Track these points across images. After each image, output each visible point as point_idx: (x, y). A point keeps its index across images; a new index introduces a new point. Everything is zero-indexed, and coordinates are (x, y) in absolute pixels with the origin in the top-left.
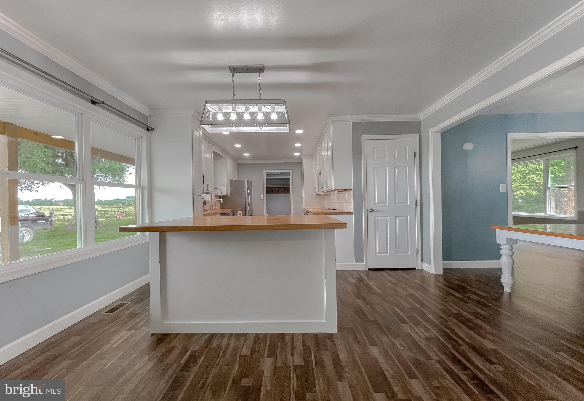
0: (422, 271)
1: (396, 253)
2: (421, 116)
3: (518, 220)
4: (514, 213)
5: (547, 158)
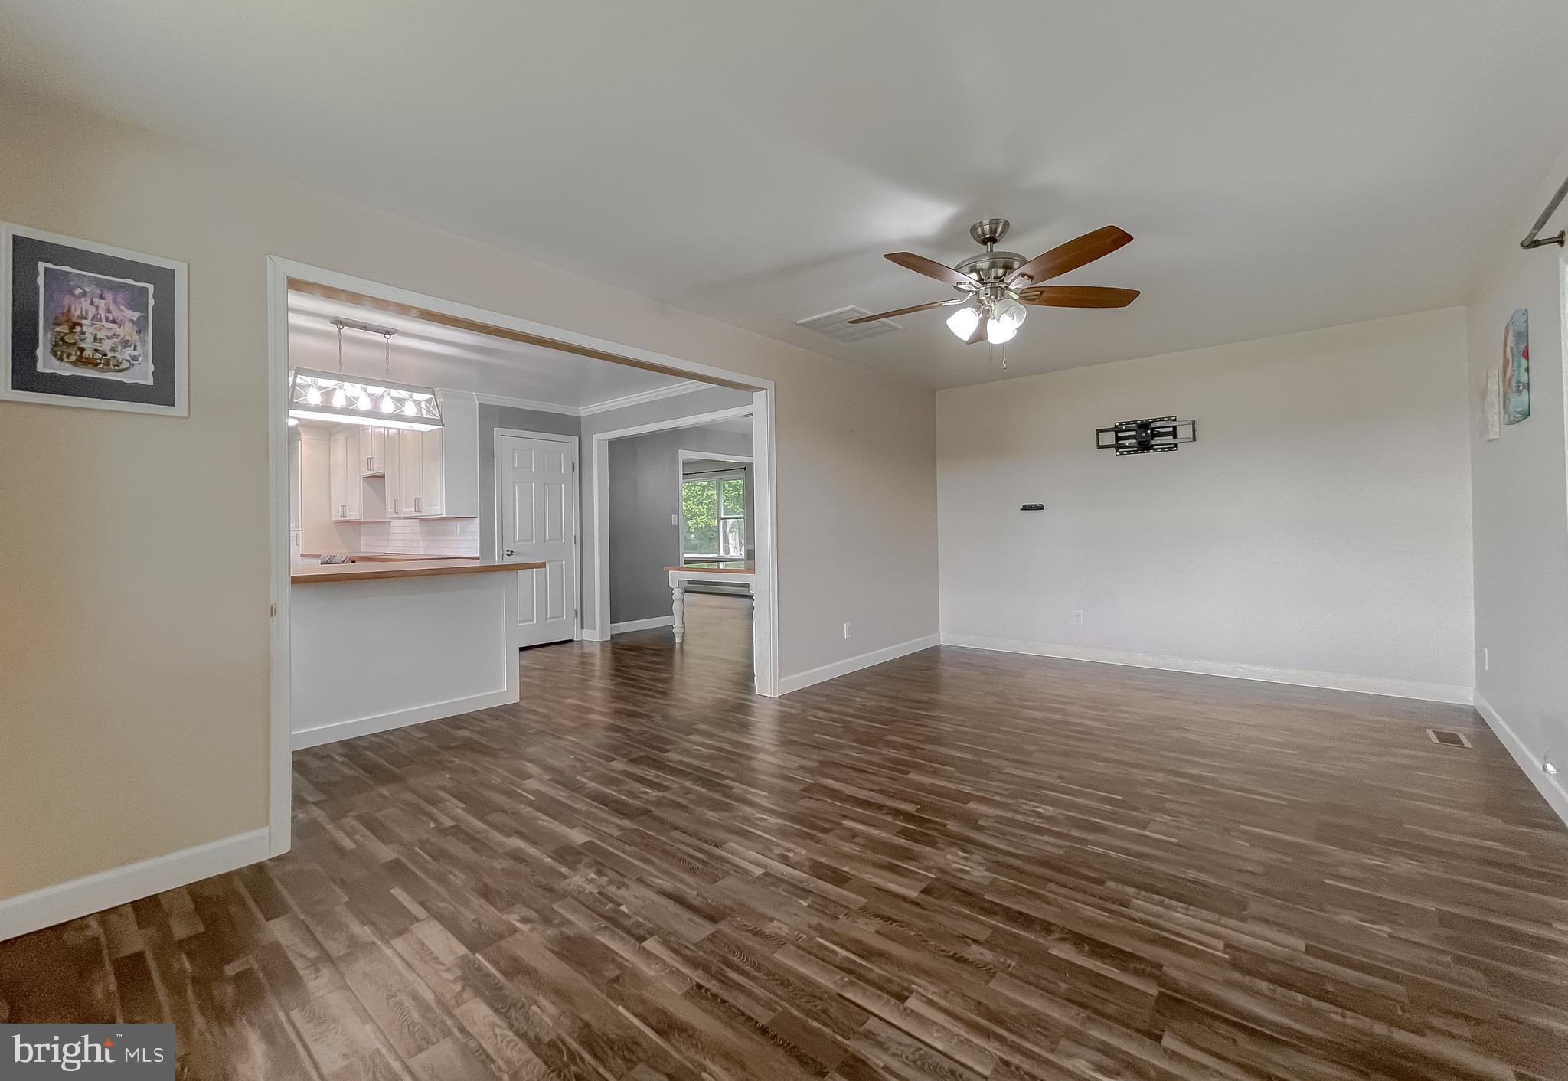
0: (581, 642)
1: (546, 619)
2: (584, 411)
3: (688, 561)
4: (686, 555)
5: (721, 477)
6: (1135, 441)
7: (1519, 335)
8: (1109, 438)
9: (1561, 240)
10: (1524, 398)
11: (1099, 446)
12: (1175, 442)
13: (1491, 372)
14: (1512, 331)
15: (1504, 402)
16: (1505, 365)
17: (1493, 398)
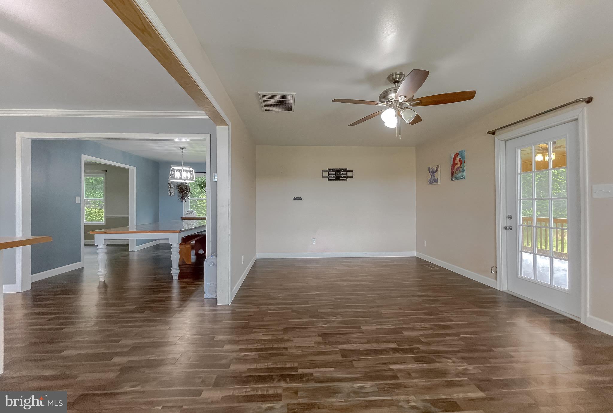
6: (335, 176)
7: (463, 157)
8: (326, 174)
9: (494, 133)
10: (464, 174)
11: (323, 177)
12: (347, 178)
13: (439, 166)
14: (460, 156)
15: (452, 174)
16: (454, 164)
17: (439, 173)
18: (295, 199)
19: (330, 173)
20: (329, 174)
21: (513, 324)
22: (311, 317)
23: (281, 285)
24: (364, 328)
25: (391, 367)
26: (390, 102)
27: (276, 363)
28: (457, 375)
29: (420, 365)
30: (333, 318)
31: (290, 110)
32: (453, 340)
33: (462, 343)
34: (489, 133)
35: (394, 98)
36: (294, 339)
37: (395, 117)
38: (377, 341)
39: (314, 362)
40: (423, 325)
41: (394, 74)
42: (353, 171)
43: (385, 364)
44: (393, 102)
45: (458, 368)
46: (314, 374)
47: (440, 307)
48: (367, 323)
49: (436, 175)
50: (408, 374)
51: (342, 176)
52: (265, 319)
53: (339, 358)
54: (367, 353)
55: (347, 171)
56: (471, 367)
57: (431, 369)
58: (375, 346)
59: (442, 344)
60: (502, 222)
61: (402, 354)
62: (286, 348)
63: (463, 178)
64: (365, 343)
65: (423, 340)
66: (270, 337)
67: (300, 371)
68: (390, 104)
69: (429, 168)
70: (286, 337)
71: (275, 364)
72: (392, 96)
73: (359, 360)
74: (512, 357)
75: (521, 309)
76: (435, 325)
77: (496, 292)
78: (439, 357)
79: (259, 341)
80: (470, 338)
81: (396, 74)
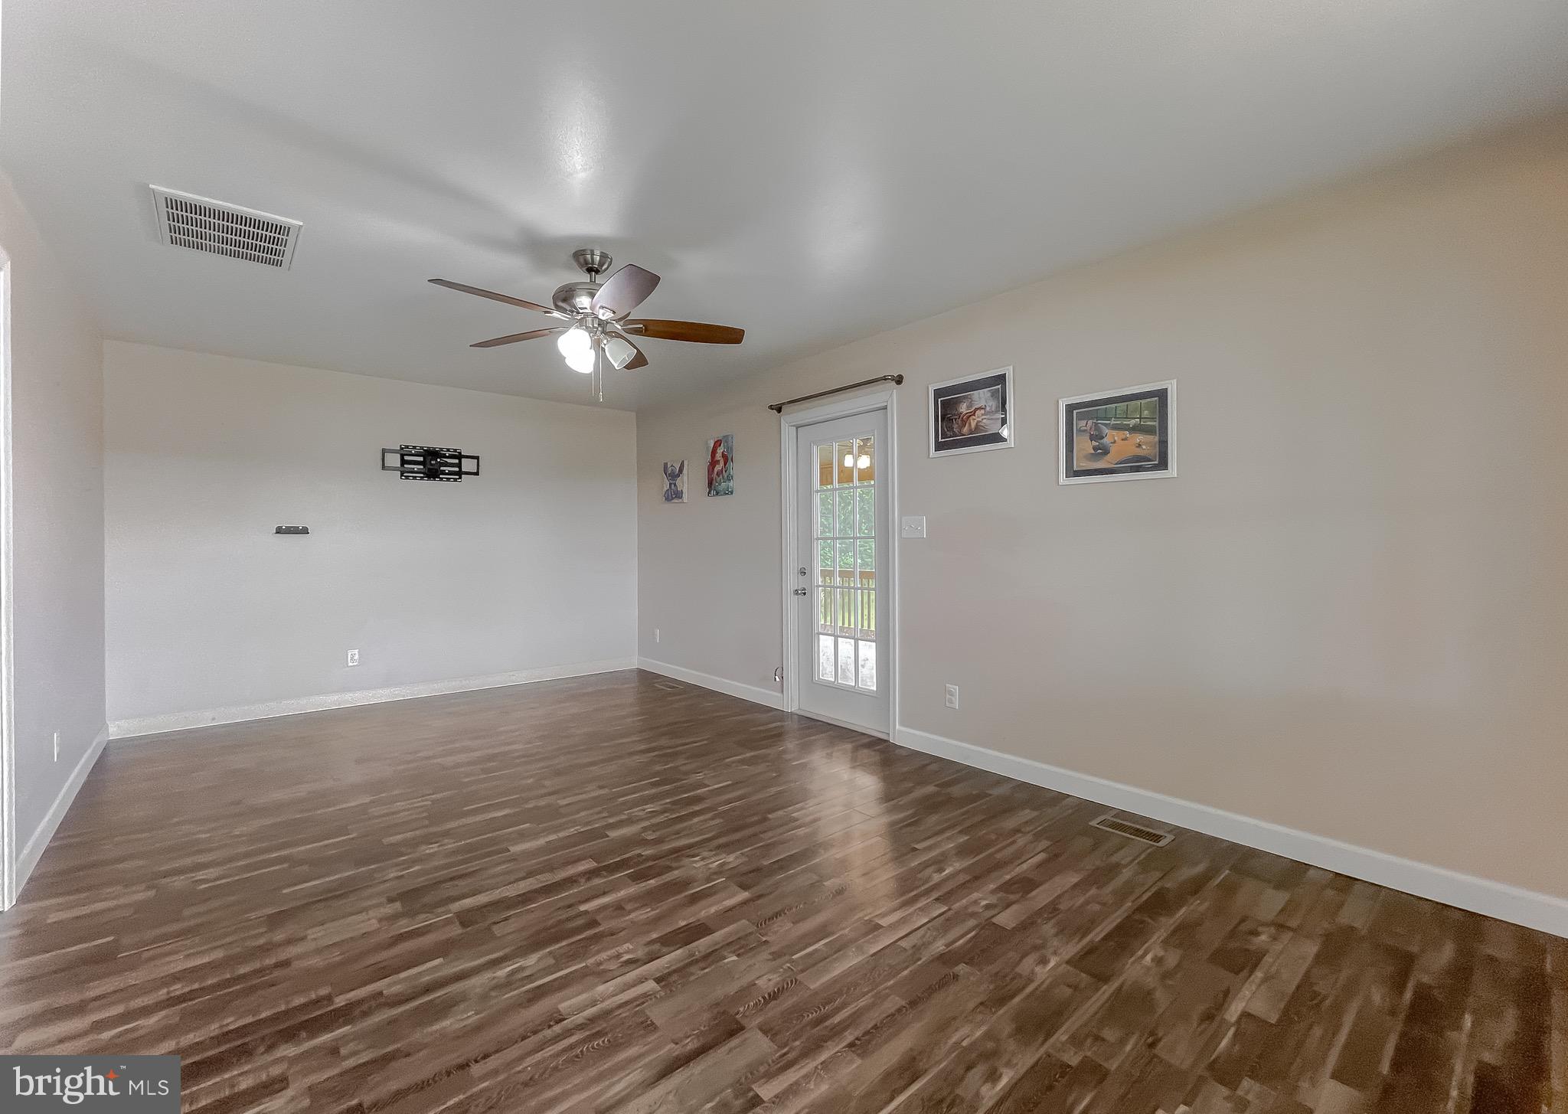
6: (422, 467)
7: (730, 449)
8: (394, 460)
9: (779, 410)
10: (731, 484)
11: (384, 467)
12: (460, 474)
13: (686, 463)
14: (724, 446)
15: (710, 484)
16: (713, 463)
17: (685, 478)
18: (279, 531)
19: (406, 458)
20: (403, 462)
21: (804, 766)
22: (359, 863)
23: (239, 803)
24: (516, 849)
25: (583, 908)
26: (578, 313)
27: (255, 1012)
28: (708, 880)
29: (643, 884)
30: (434, 848)
31: (279, 264)
32: (706, 820)
33: (722, 821)
34: (771, 407)
35: (588, 308)
36: (309, 932)
37: (591, 348)
38: (551, 868)
39: (384, 964)
40: (650, 808)
41: (589, 252)
42: (477, 458)
43: (570, 906)
44: (587, 315)
45: (711, 866)
46: (384, 992)
47: (685, 764)
48: (522, 836)
49: (678, 481)
50: (619, 908)
51: (447, 469)
52: (187, 912)
53: (456, 930)
54: (525, 898)
55: (460, 457)
56: (731, 858)
57: (664, 884)
58: (547, 878)
59: (685, 833)
60: (792, 582)
61: (605, 877)
62: (285, 964)
63: (729, 492)
64: (524, 878)
65: (650, 838)
66: (219, 954)
67: (340, 1001)
68: (579, 318)
69: (666, 465)
70: (279, 936)
71: (249, 1015)
72: (583, 301)
73: (506, 919)
74: (796, 820)
75: (817, 737)
76: (673, 803)
77: (781, 715)
78: (677, 859)
79: (175, 978)
80: (733, 809)
81: (592, 254)
